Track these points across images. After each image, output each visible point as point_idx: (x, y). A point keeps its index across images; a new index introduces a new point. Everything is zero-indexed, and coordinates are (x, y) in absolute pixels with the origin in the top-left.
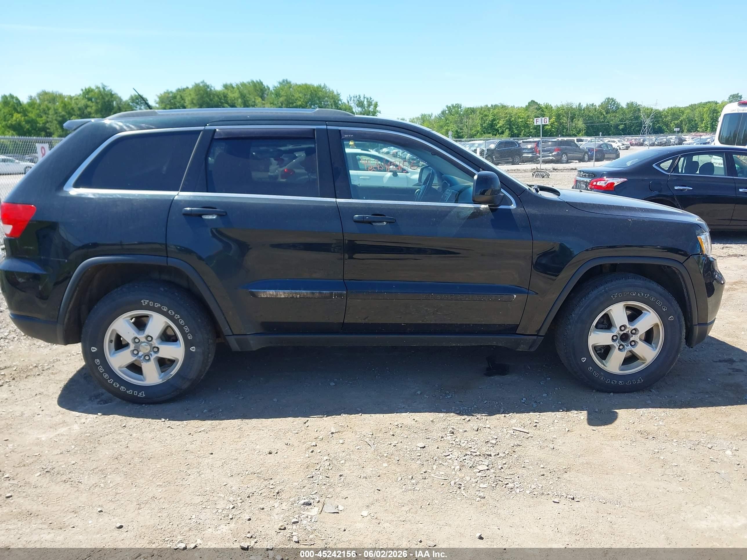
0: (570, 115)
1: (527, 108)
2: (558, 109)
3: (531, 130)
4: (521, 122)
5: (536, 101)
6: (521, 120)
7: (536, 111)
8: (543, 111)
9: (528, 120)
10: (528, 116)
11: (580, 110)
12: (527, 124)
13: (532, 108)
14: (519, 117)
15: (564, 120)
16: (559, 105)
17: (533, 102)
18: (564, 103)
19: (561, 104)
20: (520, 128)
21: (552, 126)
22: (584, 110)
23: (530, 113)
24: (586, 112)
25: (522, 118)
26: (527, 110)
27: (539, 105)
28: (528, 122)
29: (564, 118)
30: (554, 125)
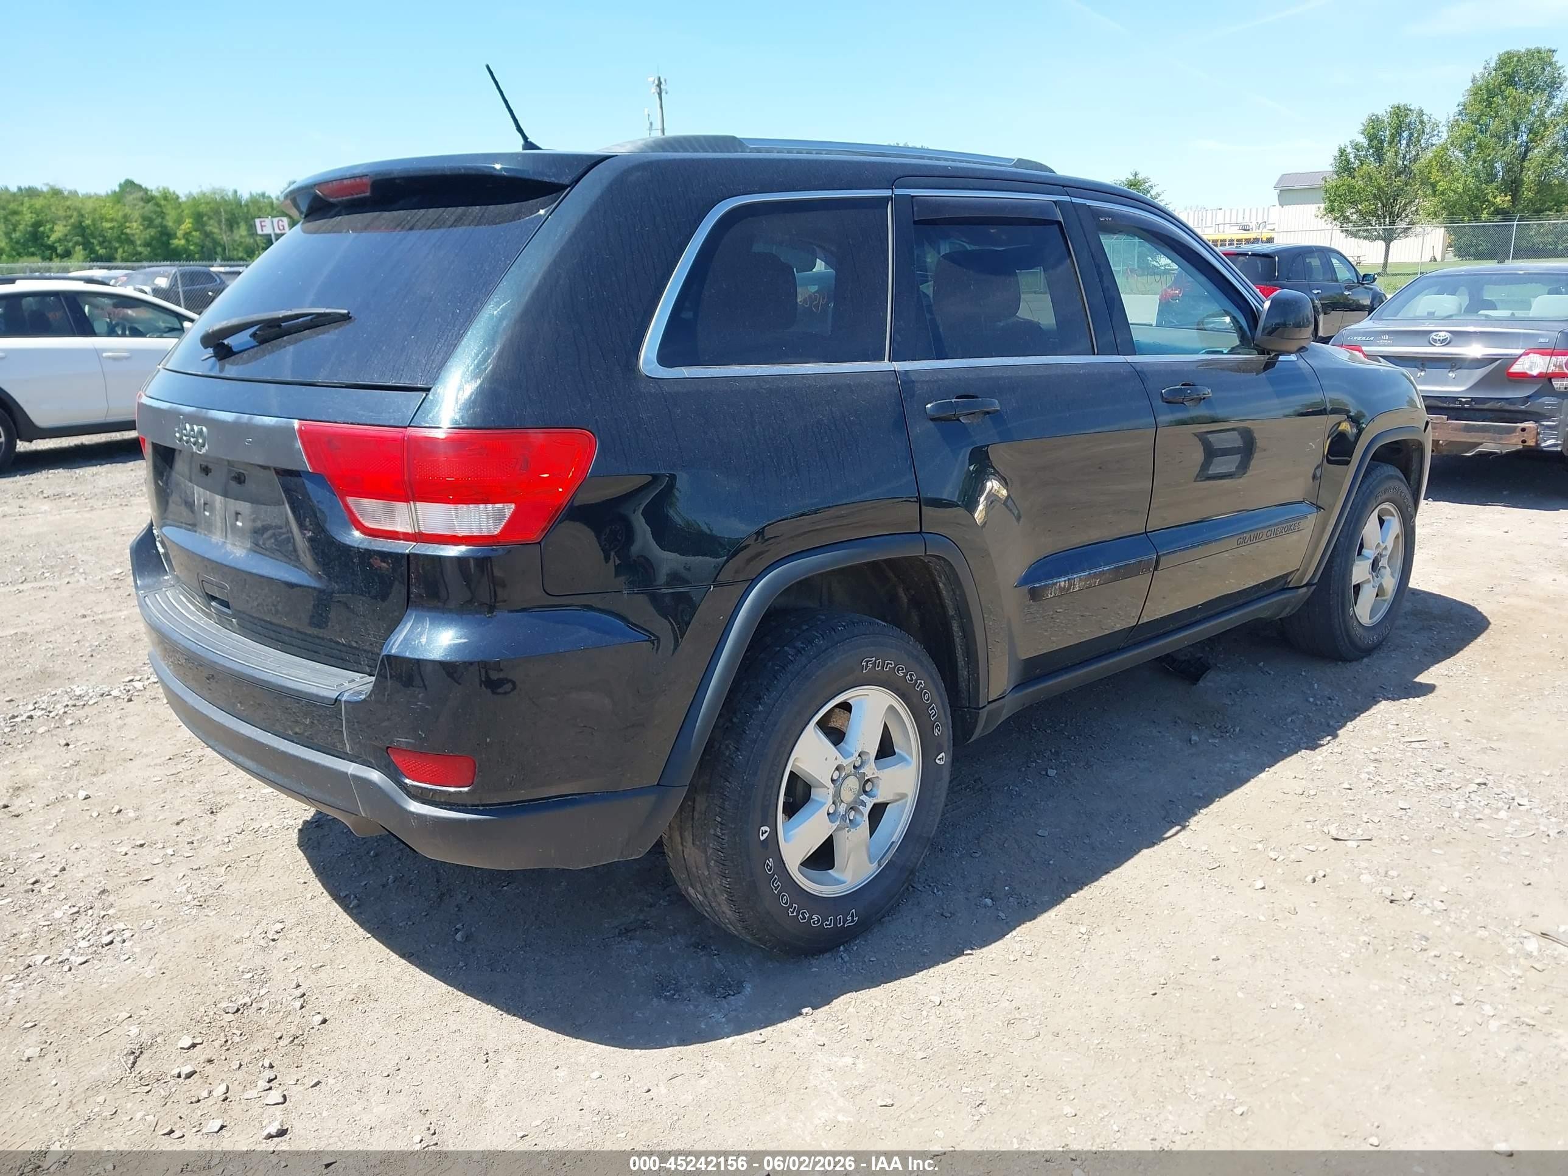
0: (224, 216)
1: (118, 197)
2: (195, 201)
3: (139, 249)
4: (110, 228)
5: (136, 182)
6: (108, 225)
7: (141, 204)
8: (158, 205)
9: (127, 224)
10: (125, 216)
11: (239, 204)
12: (126, 234)
13: (130, 198)
14: (103, 218)
15: (212, 227)
16: (195, 191)
17: (129, 186)
18: (207, 188)
19: (199, 190)
20: (110, 242)
21: (187, 240)
22: (247, 205)
23: (127, 210)
24: (251, 210)
25: (112, 220)
26: (119, 202)
27: (146, 191)
28: (128, 231)
29: (212, 222)
30: (193, 236)
